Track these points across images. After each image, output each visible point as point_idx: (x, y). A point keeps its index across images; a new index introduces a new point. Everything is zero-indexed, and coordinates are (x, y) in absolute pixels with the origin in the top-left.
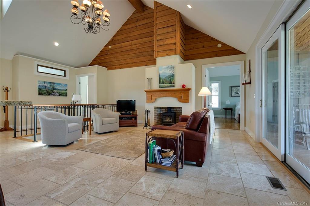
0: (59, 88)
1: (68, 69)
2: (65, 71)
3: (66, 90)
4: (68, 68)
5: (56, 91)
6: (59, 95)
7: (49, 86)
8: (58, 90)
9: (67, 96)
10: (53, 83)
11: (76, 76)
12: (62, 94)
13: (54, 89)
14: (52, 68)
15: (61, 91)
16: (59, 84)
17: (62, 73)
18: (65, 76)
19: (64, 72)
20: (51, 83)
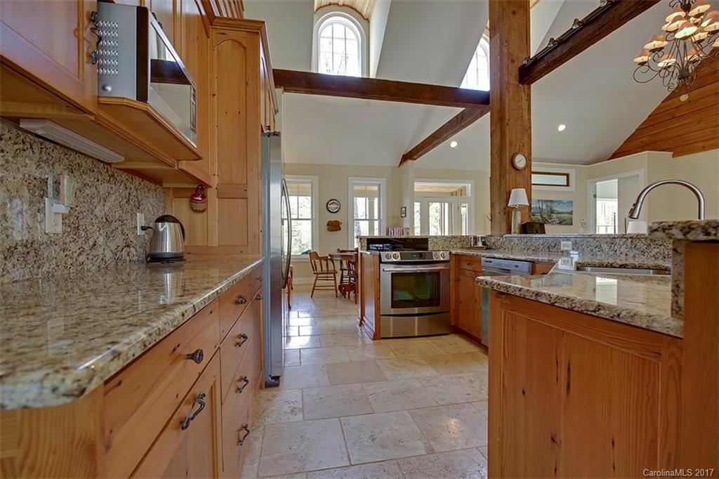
0: (560, 210)
1: (574, 170)
2: (567, 175)
3: (571, 213)
4: (573, 168)
5: (554, 216)
6: (560, 223)
7: (544, 207)
8: (558, 213)
9: (571, 224)
10: (551, 201)
11: (588, 181)
12: (565, 221)
13: (552, 212)
14: (549, 174)
15: (562, 215)
16: (559, 202)
17: (563, 180)
18: (568, 185)
19: (565, 177)
20: (547, 201)
